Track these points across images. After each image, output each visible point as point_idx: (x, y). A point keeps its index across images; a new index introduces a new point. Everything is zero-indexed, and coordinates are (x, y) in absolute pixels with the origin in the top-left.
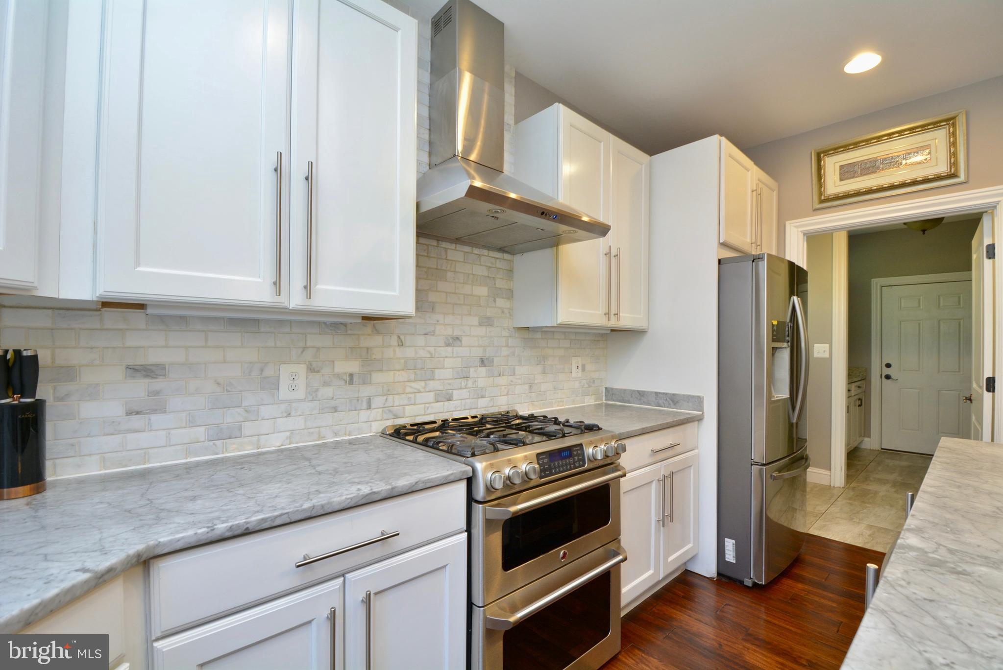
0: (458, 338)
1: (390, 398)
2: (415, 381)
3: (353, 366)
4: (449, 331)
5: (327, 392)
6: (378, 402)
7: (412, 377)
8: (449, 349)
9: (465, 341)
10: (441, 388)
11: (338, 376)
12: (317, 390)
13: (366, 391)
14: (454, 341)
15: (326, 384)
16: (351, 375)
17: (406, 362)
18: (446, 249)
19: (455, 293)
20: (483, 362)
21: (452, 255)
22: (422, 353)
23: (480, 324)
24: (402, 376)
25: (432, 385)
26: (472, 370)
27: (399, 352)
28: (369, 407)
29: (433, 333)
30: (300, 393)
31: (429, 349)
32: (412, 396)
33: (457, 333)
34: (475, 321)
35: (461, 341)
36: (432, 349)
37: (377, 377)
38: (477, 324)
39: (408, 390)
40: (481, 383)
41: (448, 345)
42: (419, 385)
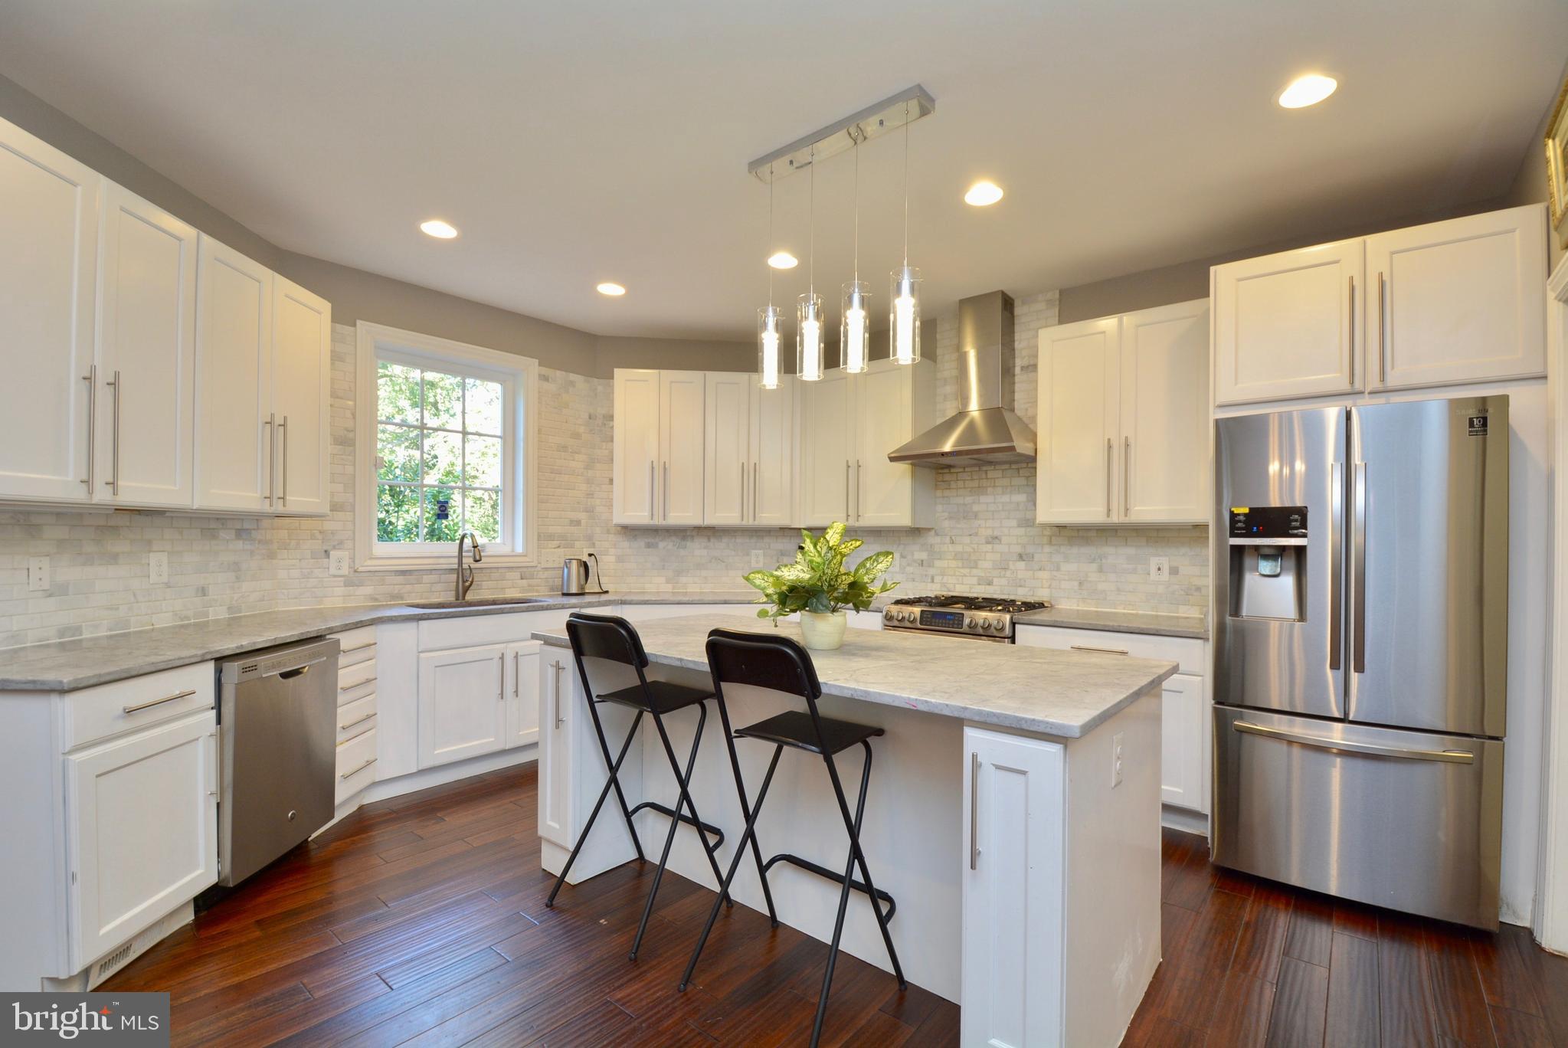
0: (996, 538)
1: (945, 577)
2: (963, 568)
3: (924, 556)
4: (989, 532)
5: (909, 569)
6: (937, 579)
7: (960, 565)
8: (989, 547)
9: (1004, 540)
10: (983, 575)
11: (915, 561)
12: (905, 568)
13: (932, 571)
14: (994, 539)
15: (909, 565)
16: (922, 561)
17: (956, 555)
18: (986, 472)
19: (994, 503)
20: (1021, 557)
21: (990, 474)
22: (968, 549)
23: (1019, 526)
24: (953, 564)
25: (975, 571)
26: (1011, 563)
27: (951, 548)
28: (933, 581)
29: (976, 534)
30: (897, 569)
31: (973, 546)
32: (960, 578)
33: (996, 533)
34: (1014, 523)
35: (1000, 540)
36: (975, 546)
37: (938, 563)
38: (1016, 525)
39: (957, 573)
40: (1020, 575)
41: (988, 543)
42: (966, 571)
